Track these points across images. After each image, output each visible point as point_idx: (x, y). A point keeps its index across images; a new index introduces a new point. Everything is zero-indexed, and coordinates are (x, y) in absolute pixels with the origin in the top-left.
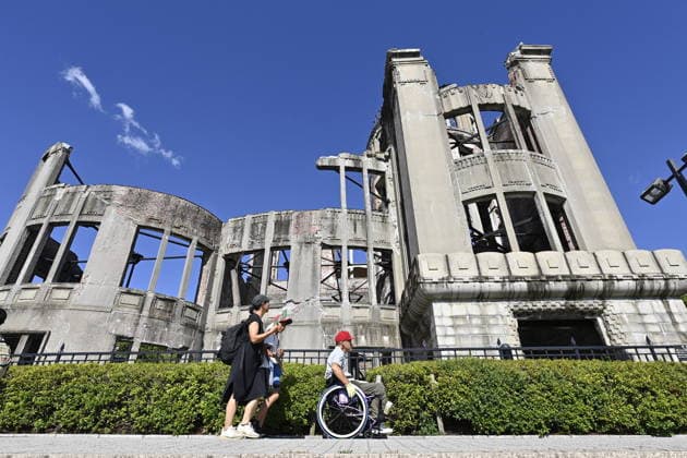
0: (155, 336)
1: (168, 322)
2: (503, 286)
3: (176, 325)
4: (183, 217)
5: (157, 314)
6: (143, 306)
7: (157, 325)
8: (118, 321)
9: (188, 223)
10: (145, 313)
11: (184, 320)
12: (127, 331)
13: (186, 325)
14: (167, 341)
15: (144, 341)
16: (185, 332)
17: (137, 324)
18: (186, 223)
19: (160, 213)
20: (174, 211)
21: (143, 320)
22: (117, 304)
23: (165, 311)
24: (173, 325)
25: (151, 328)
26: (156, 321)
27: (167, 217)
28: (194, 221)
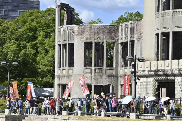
0: (98, 82)
1: (101, 76)
2: (149, 73)
3: (104, 77)
4: (98, 33)
5: (97, 75)
6: (92, 73)
7: (98, 78)
8: (86, 79)
9: (101, 35)
10: (93, 75)
11: (107, 75)
12: (89, 82)
13: (108, 76)
14: (102, 83)
15: (95, 84)
16: (109, 79)
17: (91, 79)
18: (100, 35)
19: (89, 35)
20: (94, 32)
21: (93, 78)
22: (85, 73)
23: (100, 73)
24: (103, 77)
25: (96, 80)
26: (97, 77)
27: (92, 36)
28: (103, 33)
